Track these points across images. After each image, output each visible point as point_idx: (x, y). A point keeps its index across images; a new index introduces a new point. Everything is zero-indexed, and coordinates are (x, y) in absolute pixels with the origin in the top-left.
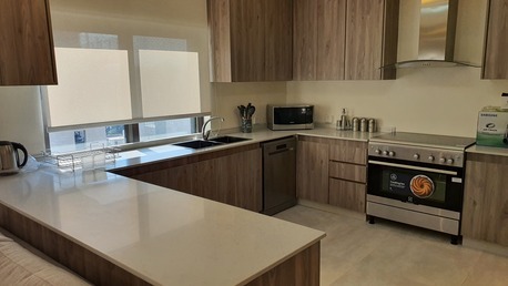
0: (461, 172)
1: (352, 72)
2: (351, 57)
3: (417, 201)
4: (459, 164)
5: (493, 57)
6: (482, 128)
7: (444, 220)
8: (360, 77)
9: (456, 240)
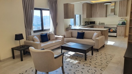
0: (117, 28)
1: (101, 16)
2: (101, 14)
3: (111, 32)
4: (116, 27)
5: (120, 14)
6: (119, 23)
7: (115, 34)
8: (102, 17)
9: (116, 37)
